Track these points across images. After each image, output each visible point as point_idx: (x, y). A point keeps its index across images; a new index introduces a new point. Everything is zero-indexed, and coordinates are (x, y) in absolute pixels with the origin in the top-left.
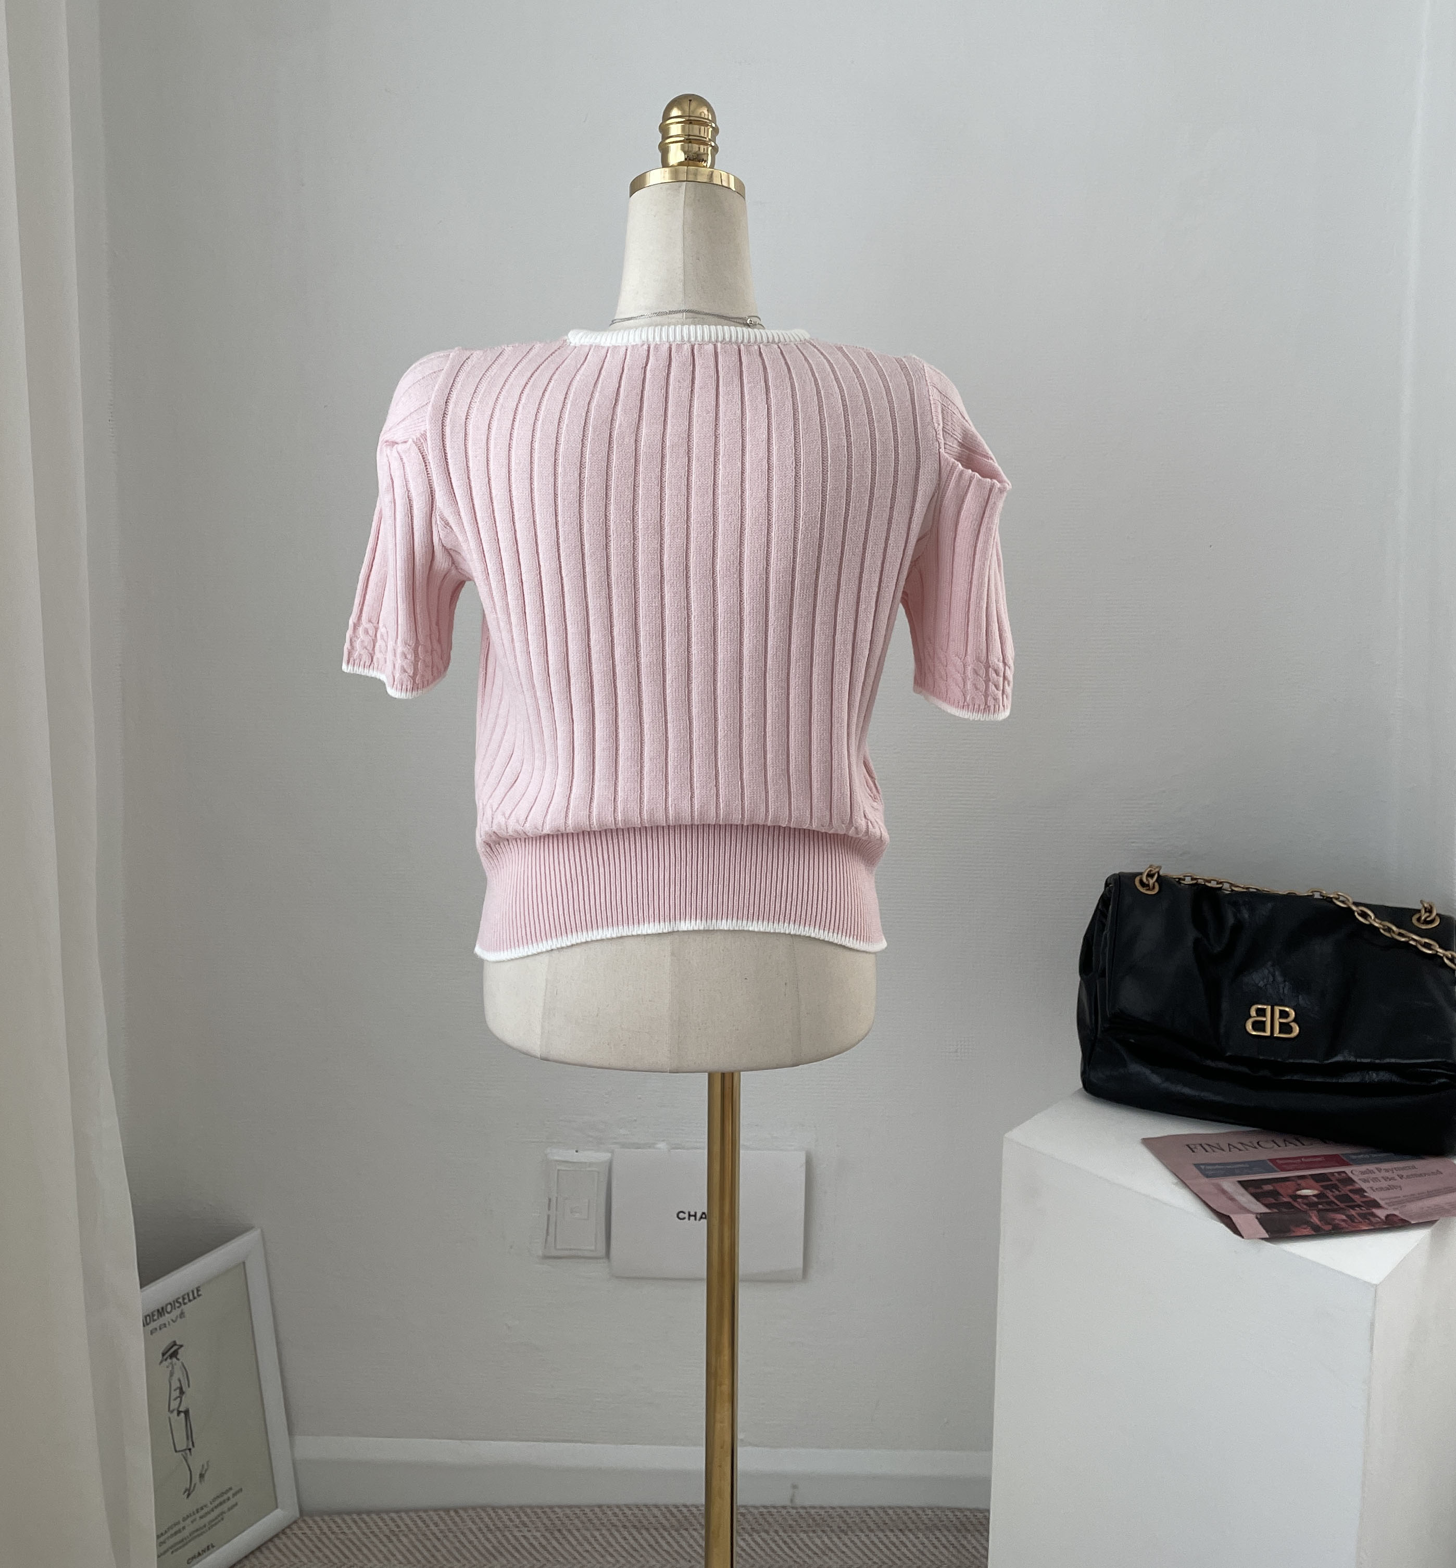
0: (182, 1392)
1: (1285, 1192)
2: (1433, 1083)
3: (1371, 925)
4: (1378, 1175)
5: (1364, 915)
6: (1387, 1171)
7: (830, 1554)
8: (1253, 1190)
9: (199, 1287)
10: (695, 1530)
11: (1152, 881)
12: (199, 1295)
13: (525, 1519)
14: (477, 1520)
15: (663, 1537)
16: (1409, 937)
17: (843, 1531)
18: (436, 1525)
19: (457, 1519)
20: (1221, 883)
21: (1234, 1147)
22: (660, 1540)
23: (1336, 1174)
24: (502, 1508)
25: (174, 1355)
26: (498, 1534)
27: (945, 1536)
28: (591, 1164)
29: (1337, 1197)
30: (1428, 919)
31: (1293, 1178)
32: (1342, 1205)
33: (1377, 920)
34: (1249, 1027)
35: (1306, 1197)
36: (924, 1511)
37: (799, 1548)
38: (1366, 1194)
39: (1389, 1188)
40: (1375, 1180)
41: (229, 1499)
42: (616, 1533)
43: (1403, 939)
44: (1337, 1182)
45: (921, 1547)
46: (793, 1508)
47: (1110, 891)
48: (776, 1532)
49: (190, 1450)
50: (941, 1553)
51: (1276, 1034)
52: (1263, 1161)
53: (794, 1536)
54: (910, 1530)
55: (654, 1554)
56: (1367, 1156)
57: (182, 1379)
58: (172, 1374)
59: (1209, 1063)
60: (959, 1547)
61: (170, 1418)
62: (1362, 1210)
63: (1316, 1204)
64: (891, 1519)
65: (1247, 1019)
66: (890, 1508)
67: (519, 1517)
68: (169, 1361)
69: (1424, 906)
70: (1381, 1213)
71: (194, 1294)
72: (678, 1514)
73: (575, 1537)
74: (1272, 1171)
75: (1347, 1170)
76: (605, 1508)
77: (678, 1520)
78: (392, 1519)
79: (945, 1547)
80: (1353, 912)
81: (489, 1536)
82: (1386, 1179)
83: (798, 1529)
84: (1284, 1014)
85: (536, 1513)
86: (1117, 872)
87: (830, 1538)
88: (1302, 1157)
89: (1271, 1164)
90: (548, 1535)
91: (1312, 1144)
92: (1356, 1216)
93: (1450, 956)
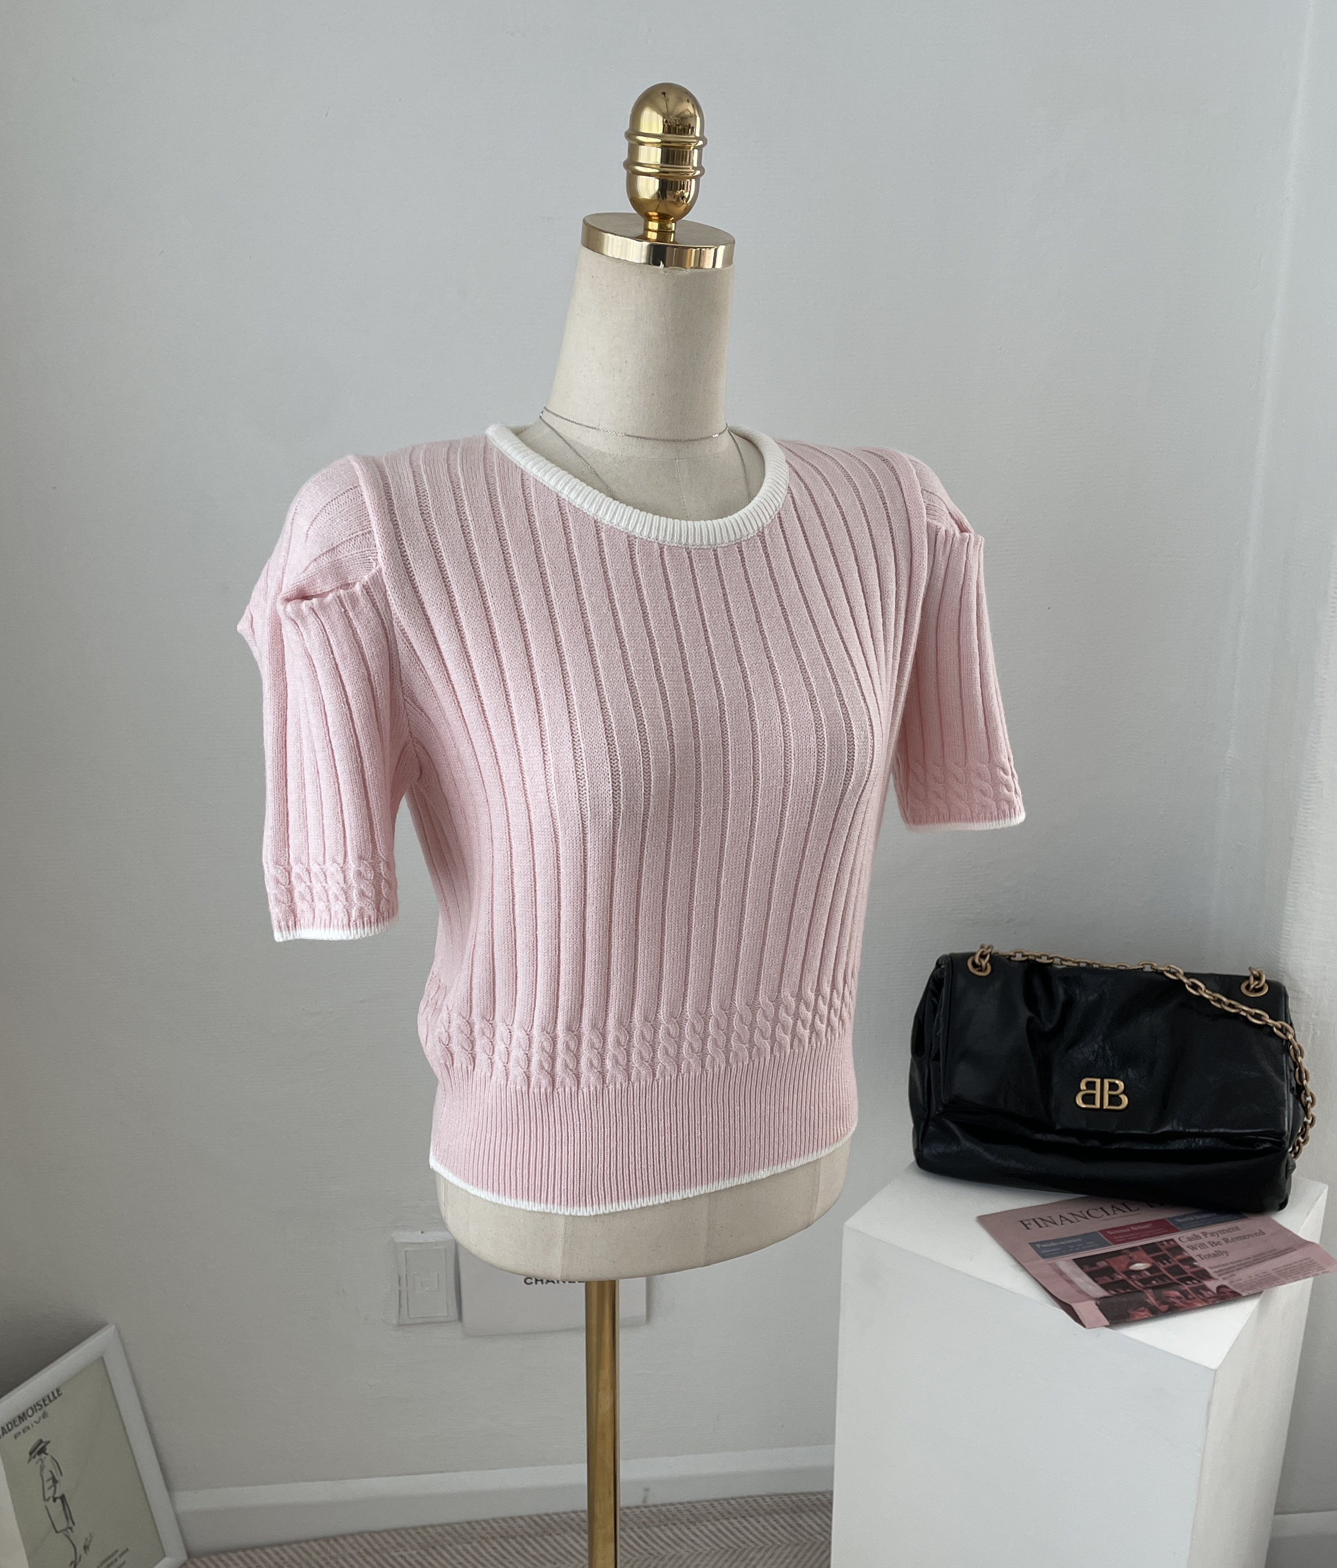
0: (55, 1481)
1: (1118, 1265)
2: (1258, 1148)
3: (1201, 997)
4: (1204, 1240)
5: (1195, 987)
6: (1212, 1234)
7: (681, 1543)
8: (1087, 1268)
9: (60, 1387)
10: (558, 1534)
11: (984, 963)
12: (59, 1395)
13: (399, 1539)
14: (356, 1545)
15: (529, 1544)
16: (1239, 1009)
17: (691, 1522)
18: (318, 1553)
19: (337, 1547)
20: (1052, 958)
21: (1067, 1219)
22: (526, 1546)
23: (1165, 1243)
24: (378, 1533)
25: (43, 1451)
26: (376, 1556)
27: (782, 1518)
28: (436, 1243)
29: (1167, 1269)
30: (1257, 987)
31: (1126, 1251)
32: (1174, 1279)
33: (1207, 991)
34: (1079, 1101)
35: (1138, 1272)
36: (764, 1499)
37: (653, 1541)
38: (1195, 1263)
39: (1216, 1255)
40: (1202, 1246)
41: (116, 1560)
42: (486, 1545)
43: (1233, 1011)
44: (1166, 1252)
45: (762, 1530)
46: (646, 1507)
47: (941, 973)
48: (632, 1529)
49: (71, 1528)
50: (780, 1533)
51: (1106, 1106)
52: (1094, 1233)
53: (648, 1531)
54: (751, 1516)
55: (522, 1559)
56: (1191, 1218)
57: (54, 1471)
58: (42, 1468)
59: (1039, 1136)
60: (795, 1526)
61: (46, 1506)
62: (1193, 1283)
63: (1150, 1279)
64: (735, 1509)
65: (1078, 1092)
66: (733, 1499)
67: (394, 1538)
68: (37, 1457)
69: (1252, 974)
70: (1212, 1285)
71: (57, 1393)
72: (541, 1522)
73: (448, 1552)
74: (1106, 1245)
75: (1175, 1236)
76: (474, 1524)
77: (542, 1528)
78: (277, 1554)
79: (783, 1527)
80: (1184, 984)
81: (369, 1558)
82: (1213, 1244)
83: (650, 1524)
84: (1114, 1087)
85: (410, 1534)
86: (947, 953)
87: (680, 1529)
88: (1132, 1225)
89: (1102, 1236)
90: (423, 1552)
91: (1138, 1210)
92: (1190, 1291)
93: (1280, 1026)
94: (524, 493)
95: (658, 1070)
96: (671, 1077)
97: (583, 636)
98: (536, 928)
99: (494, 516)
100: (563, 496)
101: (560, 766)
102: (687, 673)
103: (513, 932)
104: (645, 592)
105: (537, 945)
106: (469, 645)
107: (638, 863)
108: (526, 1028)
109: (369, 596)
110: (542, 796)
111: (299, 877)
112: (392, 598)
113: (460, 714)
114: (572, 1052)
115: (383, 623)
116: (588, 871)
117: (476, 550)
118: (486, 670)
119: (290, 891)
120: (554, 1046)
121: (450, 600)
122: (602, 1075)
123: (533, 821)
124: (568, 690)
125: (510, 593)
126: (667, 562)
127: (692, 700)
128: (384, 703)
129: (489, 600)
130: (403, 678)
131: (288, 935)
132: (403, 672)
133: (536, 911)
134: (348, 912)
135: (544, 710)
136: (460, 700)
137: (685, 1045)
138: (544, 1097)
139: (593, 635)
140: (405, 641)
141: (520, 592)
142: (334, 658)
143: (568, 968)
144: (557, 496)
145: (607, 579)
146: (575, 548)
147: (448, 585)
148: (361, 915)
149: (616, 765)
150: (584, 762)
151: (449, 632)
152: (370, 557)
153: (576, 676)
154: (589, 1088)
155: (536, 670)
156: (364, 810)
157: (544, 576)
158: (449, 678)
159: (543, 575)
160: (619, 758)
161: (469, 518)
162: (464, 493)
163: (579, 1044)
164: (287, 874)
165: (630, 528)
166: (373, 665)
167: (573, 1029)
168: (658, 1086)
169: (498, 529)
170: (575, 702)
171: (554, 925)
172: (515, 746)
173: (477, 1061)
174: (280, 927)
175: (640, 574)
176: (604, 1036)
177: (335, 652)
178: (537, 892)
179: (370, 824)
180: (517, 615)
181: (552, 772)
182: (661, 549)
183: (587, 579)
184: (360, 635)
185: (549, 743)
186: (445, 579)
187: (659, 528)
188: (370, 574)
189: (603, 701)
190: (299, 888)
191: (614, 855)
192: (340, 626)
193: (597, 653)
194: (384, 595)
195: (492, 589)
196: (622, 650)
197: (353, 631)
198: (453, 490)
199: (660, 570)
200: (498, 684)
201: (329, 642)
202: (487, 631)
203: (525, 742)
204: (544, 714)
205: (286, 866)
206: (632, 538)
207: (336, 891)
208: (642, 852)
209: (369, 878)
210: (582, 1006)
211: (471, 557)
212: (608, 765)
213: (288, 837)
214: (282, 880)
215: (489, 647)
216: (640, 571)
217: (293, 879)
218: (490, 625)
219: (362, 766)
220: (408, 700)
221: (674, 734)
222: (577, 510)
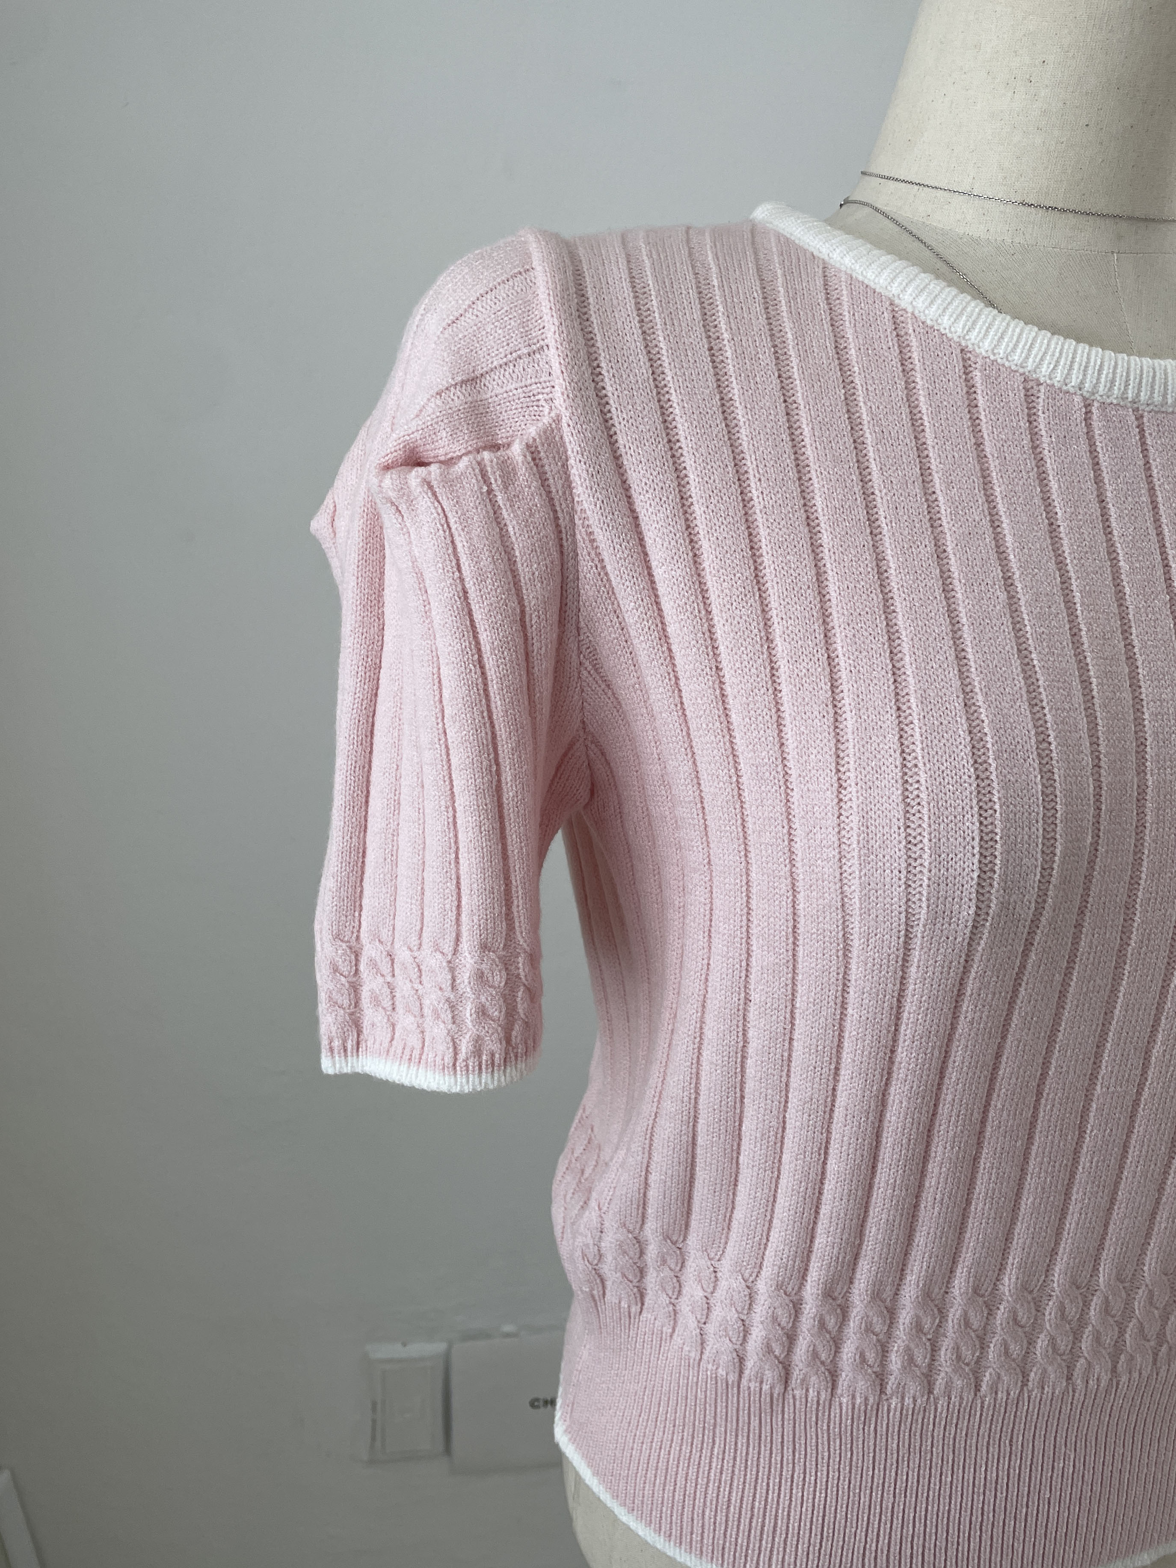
28: (423, 1359)
94: (827, 299)
95: (985, 1379)
96: (1008, 1394)
97: (933, 562)
98: (786, 1106)
99: (772, 335)
100: (903, 305)
101: (871, 813)
102: (1129, 645)
103: (738, 1105)
104: (1054, 485)
105: (783, 1137)
106: (707, 570)
107: (1005, 1014)
108: (747, 1275)
109: (537, 465)
110: (829, 869)
111: (373, 964)
112: (578, 471)
113: (677, 699)
114: (829, 1333)
115: (557, 518)
116: (905, 1020)
117: (735, 392)
118: (737, 618)
119: (355, 988)
120: (796, 1316)
121: (679, 485)
122: (880, 1378)
123: (801, 913)
124: (898, 665)
125: (793, 474)
126: (1097, 432)
127: (1137, 700)
128: (543, 666)
129: (753, 485)
130: (582, 624)
131: (344, 1065)
132: (583, 613)
133: (788, 1076)
134: (454, 1043)
135: (846, 701)
136: (680, 674)
137: (1042, 1343)
138: (768, 1399)
139: (952, 562)
140: (593, 555)
141: (813, 475)
142: (462, 580)
143: (839, 1189)
144: (891, 304)
145: (981, 457)
146: (922, 399)
147: (678, 455)
148: (477, 1052)
149: (990, 820)
150: (925, 811)
151: (673, 543)
152: (540, 396)
153: (916, 639)
154: (854, 1397)
155: (836, 623)
156: (497, 860)
157: (860, 447)
158: (664, 630)
159: (858, 445)
160: (997, 807)
161: (726, 336)
162: (717, 292)
163: (844, 1320)
164: (353, 957)
165: (1030, 365)
166: (533, 595)
167: (836, 1294)
168: (982, 1407)
169: (777, 358)
170: (912, 689)
171: (821, 1107)
172: (780, 769)
173: (647, 1301)
174: (331, 1050)
175: (1046, 452)
176: (891, 1314)
177: (465, 568)
178: (795, 1044)
179: (507, 885)
180: (804, 516)
181: (854, 825)
182: (1088, 406)
183: (943, 456)
184: (514, 539)
185: (852, 766)
186: (671, 442)
187: (1086, 367)
188: (540, 424)
189: (968, 689)
190: (370, 984)
191: (960, 994)
192: (478, 517)
193: (959, 595)
194: (563, 466)
195: (761, 466)
196: (1009, 592)
197: (501, 529)
198: (698, 287)
199: (1085, 447)
200: (758, 647)
201: (455, 548)
202: (744, 544)
203: (802, 761)
204: (847, 708)
205: (353, 943)
206: (1031, 384)
207: (435, 1003)
208: (1015, 992)
209: (496, 984)
210: (856, 1257)
211: (723, 405)
212: (975, 819)
213: (362, 892)
214: (345, 968)
215: (747, 574)
216: (1045, 445)
217: (362, 967)
218: (750, 534)
219: (499, 781)
220: (587, 663)
221: (1102, 764)
222: (928, 330)
